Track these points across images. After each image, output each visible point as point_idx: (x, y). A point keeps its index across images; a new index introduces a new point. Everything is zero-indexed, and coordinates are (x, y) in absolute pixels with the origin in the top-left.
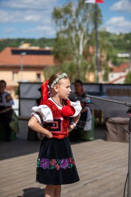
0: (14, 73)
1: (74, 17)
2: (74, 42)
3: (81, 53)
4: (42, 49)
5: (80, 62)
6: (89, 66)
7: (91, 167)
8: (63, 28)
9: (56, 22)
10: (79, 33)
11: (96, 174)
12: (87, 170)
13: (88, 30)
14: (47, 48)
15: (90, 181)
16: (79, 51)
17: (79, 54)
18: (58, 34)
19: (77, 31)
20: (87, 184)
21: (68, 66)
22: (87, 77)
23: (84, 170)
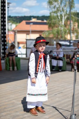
0: (27, 34)
1: (60, 4)
2: (59, 18)
3: (63, 24)
4: (43, 22)
5: (62, 29)
6: (68, 31)
7: (60, 85)
8: (54, 10)
9: (50, 7)
10: (62, 13)
11: (62, 89)
12: (58, 87)
13: (67, 11)
14: (45, 21)
15: (58, 93)
16: (62, 23)
17: (62, 25)
18: (50, 13)
19: (61, 12)
20: (56, 94)
21: (56, 31)
22: (66, 36)
23: (56, 87)
